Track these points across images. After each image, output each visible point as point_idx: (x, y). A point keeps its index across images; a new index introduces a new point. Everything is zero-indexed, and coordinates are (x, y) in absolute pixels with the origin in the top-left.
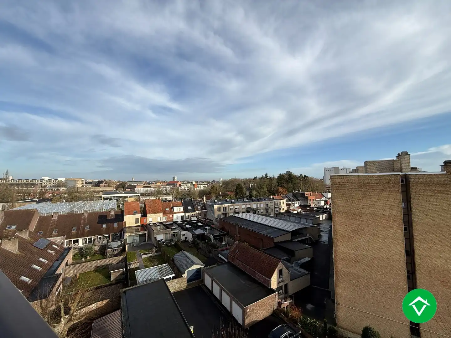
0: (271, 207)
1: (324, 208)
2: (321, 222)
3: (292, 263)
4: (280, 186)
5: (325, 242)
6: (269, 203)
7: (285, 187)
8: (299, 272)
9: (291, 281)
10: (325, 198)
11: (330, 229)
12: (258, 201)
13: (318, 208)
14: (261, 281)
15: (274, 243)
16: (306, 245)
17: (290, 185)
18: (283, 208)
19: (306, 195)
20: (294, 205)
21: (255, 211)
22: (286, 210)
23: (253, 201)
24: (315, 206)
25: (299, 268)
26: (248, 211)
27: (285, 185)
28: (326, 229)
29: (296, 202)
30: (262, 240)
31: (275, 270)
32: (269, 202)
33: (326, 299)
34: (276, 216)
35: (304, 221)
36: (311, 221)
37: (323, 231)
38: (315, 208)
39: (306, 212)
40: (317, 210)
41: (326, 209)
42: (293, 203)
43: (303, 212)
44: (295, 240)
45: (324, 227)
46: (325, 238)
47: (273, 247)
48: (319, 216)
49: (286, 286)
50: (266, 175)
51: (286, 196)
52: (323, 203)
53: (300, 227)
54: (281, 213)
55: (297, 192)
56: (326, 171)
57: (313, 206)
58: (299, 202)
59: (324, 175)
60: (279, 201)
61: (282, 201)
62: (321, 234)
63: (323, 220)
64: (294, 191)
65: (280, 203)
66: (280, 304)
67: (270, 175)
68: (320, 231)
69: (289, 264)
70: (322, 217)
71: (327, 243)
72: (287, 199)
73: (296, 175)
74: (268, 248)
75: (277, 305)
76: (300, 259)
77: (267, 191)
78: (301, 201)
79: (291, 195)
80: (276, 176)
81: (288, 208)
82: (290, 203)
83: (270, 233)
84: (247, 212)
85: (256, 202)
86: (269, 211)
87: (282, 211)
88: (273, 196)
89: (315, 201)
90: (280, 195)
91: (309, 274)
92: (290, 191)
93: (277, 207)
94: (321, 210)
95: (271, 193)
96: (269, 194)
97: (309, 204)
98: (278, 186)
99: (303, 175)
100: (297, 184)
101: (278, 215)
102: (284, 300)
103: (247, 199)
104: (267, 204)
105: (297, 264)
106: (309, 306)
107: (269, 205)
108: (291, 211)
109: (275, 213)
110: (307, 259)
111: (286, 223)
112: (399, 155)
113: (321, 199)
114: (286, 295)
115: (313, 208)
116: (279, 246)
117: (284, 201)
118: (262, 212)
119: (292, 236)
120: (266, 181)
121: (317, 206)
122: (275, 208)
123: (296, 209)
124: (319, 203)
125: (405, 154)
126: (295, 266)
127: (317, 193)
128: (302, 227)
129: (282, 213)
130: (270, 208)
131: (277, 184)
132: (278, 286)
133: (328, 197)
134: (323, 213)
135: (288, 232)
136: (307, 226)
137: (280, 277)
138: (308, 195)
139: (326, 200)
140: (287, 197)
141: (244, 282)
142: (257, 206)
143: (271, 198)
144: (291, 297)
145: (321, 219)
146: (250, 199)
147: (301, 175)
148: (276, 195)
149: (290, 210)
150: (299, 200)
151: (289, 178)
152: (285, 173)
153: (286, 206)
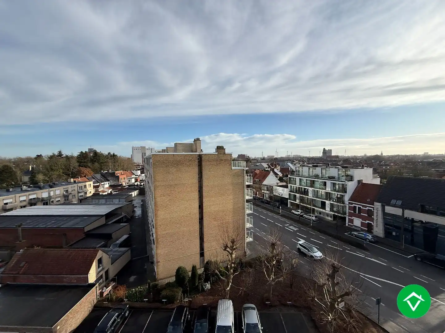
0: (72, 192)
1: (135, 185)
2: (133, 199)
3: (110, 247)
4: (82, 167)
5: (139, 216)
6: (70, 188)
7: (90, 167)
8: (119, 252)
9: (112, 264)
10: (135, 176)
11: (142, 203)
12: (51, 187)
13: (129, 186)
14: (74, 283)
15: (84, 233)
16: (121, 224)
17: (96, 164)
18: (89, 191)
19: (117, 174)
20: (103, 186)
21: (46, 202)
22: (94, 192)
23: (40, 188)
24: (125, 184)
25: (118, 248)
26: (32, 203)
27: (89, 165)
28: (138, 204)
29: (105, 183)
30: (65, 235)
31: (93, 261)
32: (69, 186)
33: (146, 264)
34: (81, 202)
35: (116, 201)
36: (124, 200)
37: (136, 207)
38: (127, 186)
39: (118, 191)
40: (129, 188)
41: (137, 185)
42: (102, 185)
43: (114, 192)
44: (110, 223)
45: (137, 202)
46: (138, 212)
47: (84, 238)
48: (131, 194)
49: (107, 272)
50: (60, 152)
51: (92, 177)
52: (133, 181)
53: (114, 208)
54: (87, 198)
55: (106, 172)
56: (134, 150)
57: (124, 184)
58: (109, 182)
59: (132, 154)
60: (84, 184)
61: (87, 184)
62: (135, 209)
63: (135, 196)
64: (102, 171)
65: (85, 186)
66: (102, 294)
67: (65, 153)
68: (134, 207)
69: (106, 249)
70: (134, 193)
71: (141, 216)
72: (93, 180)
73: (103, 153)
74: (77, 242)
75: (98, 297)
76: (117, 240)
77: (63, 173)
78: (111, 181)
79: (98, 176)
80: (76, 154)
81: (96, 191)
82: (99, 184)
83: (77, 224)
84: (31, 205)
85: (47, 190)
86: (70, 197)
87: (89, 195)
88: (75, 179)
89: (126, 180)
90: (85, 176)
91: (130, 249)
92: (96, 171)
93: (82, 191)
94: (132, 188)
95: (69, 175)
96: (65, 177)
97: (120, 183)
98: (80, 166)
99: (112, 154)
100: (105, 164)
101: (83, 201)
102: (105, 288)
103: (29, 187)
104: (66, 189)
105: (116, 246)
106: (132, 279)
107: (70, 190)
108: (101, 193)
109: (79, 199)
110: (125, 237)
111: (97, 207)
112: (195, 140)
113: (132, 177)
114: (108, 281)
115: (125, 186)
116: (90, 235)
117: (91, 183)
118: (59, 201)
119: (106, 219)
120: (61, 160)
121: (129, 184)
122: (79, 192)
123: (106, 190)
124: (130, 181)
125: (198, 139)
126: (114, 248)
127: (128, 171)
128: (117, 207)
129: (89, 197)
130: (70, 194)
131: (77, 164)
132: (98, 277)
133: (138, 174)
134: (135, 189)
135: (102, 216)
136: (122, 205)
137: (99, 267)
138: (118, 175)
139: (136, 177)
140: (94, 178)
141: (43, 299)
142: (49, 194)
143: (72, 181)
144: (113, 280)
145: (133, 196)
146: (35, 187)
147: (110, 153)
148: (79, 177)
149: (99, 192)
150: (109, 181)
151: (94, 157)
152: (87, 151)
153: (94, 188)
